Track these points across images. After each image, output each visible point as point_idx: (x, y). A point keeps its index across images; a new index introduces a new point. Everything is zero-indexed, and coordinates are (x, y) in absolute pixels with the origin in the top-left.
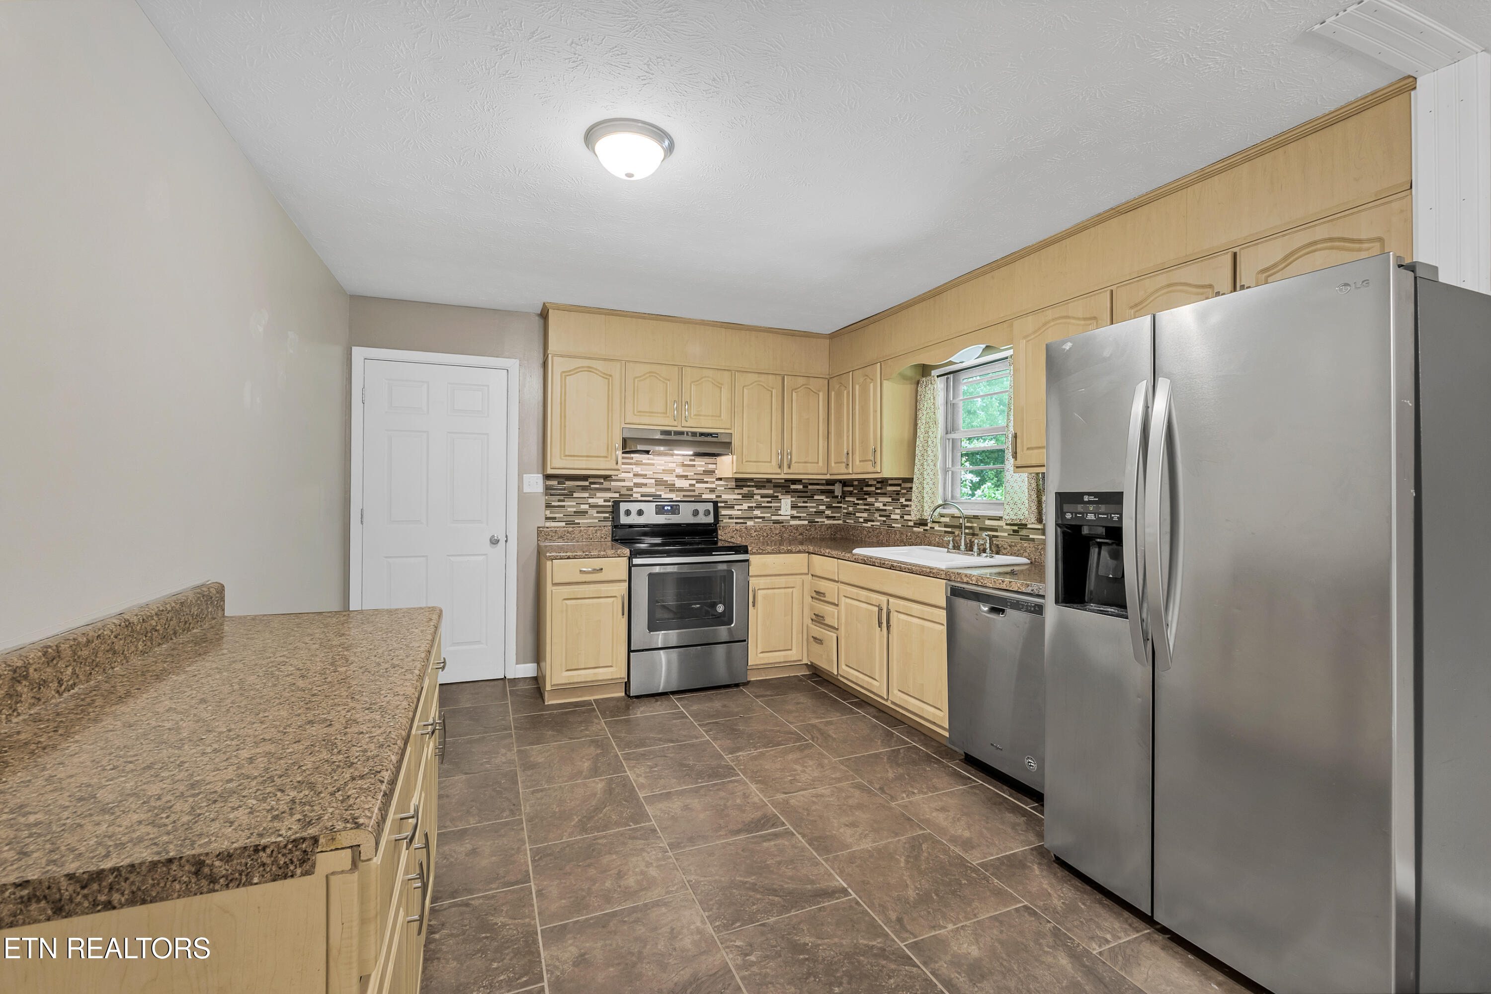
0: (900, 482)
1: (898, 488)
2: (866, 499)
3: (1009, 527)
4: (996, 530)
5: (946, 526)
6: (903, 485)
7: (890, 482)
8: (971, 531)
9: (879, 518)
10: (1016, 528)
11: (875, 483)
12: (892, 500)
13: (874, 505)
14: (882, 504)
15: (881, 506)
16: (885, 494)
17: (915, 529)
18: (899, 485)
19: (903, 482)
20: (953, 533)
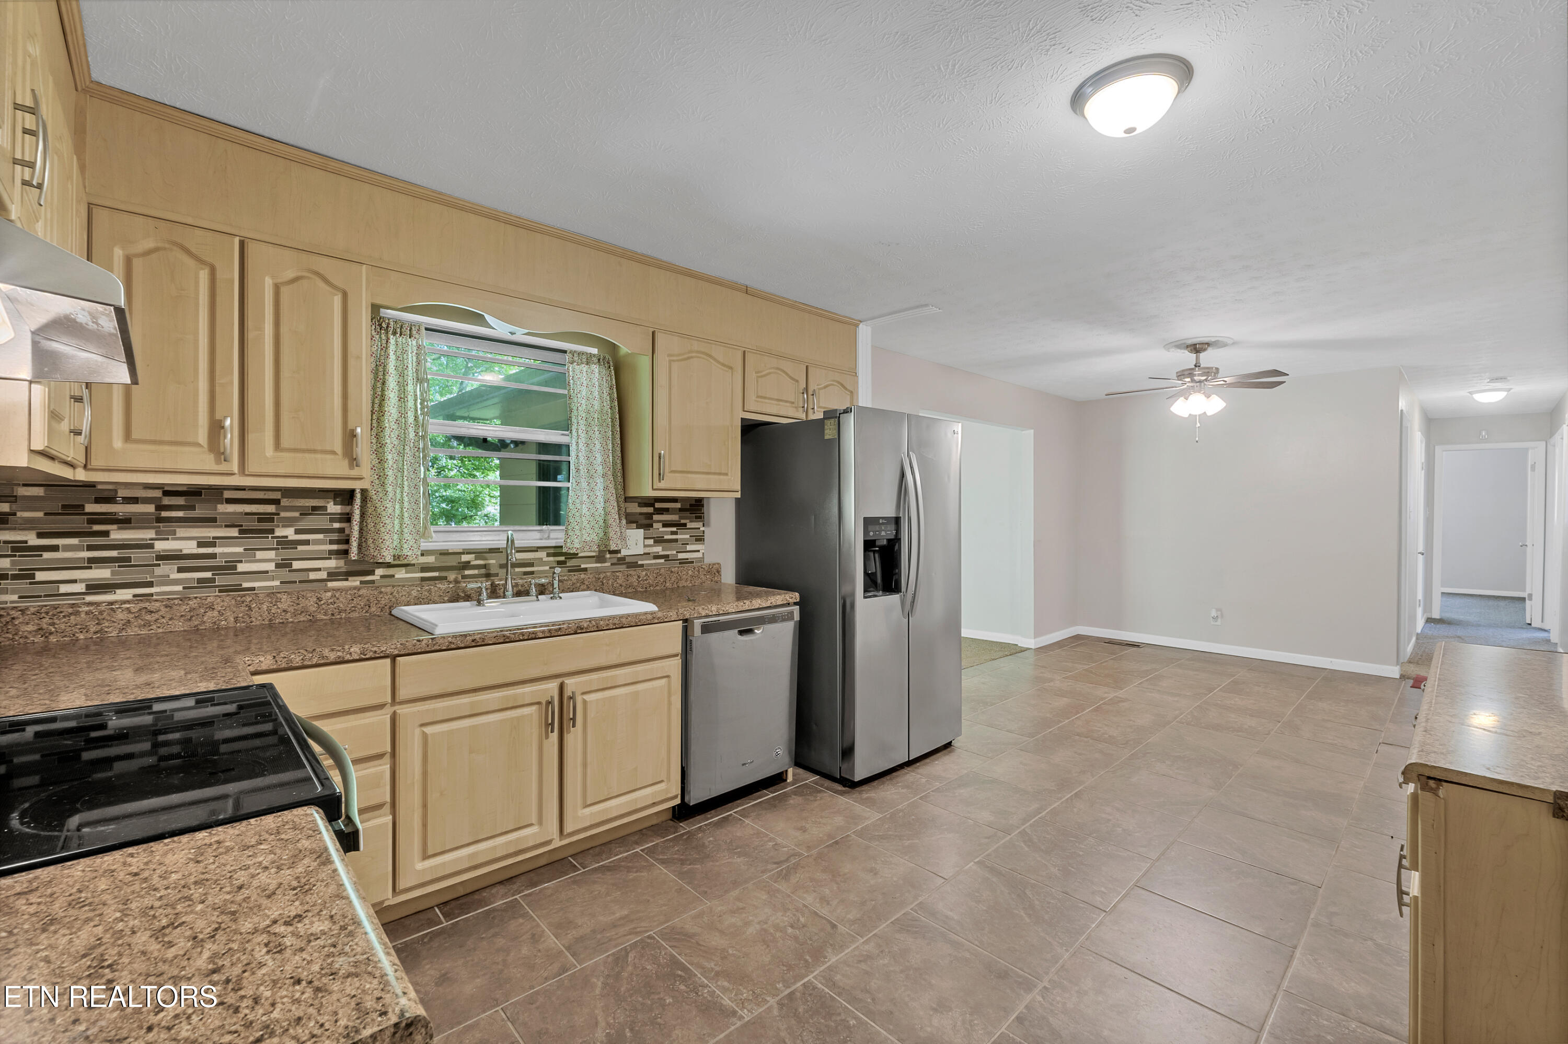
0: (277, 495)
1: (271, 509)
2: (106, 534)
3: (551, 559)
4: (532, 565)
5: (424, 569)
6: (285, 502)
7: (227, 494)
8: (483, 571)
9: (175, 576)
10: (562, 558)
11: (158, 494)
12: (241, 532)
13: (151, 546)
14: (194, 543)
15: (190, 547)
16: (214, 520)
17: (330, 584)
18: (276, 502)
19: (283, 497)
20: (445, 578)
